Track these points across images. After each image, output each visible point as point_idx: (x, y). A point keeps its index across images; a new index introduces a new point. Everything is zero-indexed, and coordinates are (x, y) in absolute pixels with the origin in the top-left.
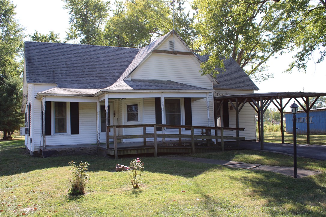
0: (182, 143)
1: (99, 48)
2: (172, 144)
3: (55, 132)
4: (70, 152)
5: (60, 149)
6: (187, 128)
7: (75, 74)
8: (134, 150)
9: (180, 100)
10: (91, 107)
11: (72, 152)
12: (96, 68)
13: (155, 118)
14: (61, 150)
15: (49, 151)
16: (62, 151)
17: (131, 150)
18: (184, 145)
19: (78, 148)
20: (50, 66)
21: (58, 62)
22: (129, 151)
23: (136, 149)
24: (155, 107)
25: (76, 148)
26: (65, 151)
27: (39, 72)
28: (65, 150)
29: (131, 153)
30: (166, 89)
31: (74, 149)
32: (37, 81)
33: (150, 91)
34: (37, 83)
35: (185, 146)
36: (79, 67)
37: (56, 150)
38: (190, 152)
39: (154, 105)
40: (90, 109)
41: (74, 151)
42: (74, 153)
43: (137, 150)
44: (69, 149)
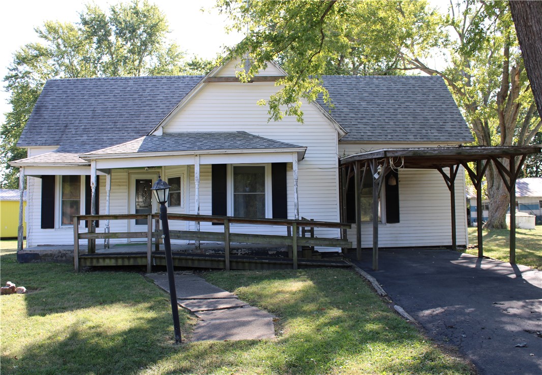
0: (234, 249)
1: (164, 81)
2: (212, 250)
3: (63, 223)
4: (58, 256)
5: (43, 251)
6: (216, 221)
7: (100, 128)
8: (110, 258)
9: (264, 167)
10: (120, 182)
11: (62, 257)
12: (141, 116)
13: (211, 201)
14: (45, 253)
15: (26, 254)
16: (46, 255)
17: (104, 258)
18: (237, 254)
19: (70, 251)
20: (66, 117)
21: (82, 109)
22: (101, 261)
23: (113, 258)
24: (211, 182)
25: (69, 250)
26: (51, 255)
27: (43, 128)
28: (51, 252)
29: (105, 265)
30: (201, 149)
31: (65, 252)
32: (33, 142)
33: (168, 155)
34: (32, 145)
35: (239, 254)
36: (112, 116)
37: (38, 253)
38: (221, 266)
39: (211, 178)
40: (117, 186)
41: (65, 255)
42: (64, 258)
43: (116, 258)
44: (57, 252)
